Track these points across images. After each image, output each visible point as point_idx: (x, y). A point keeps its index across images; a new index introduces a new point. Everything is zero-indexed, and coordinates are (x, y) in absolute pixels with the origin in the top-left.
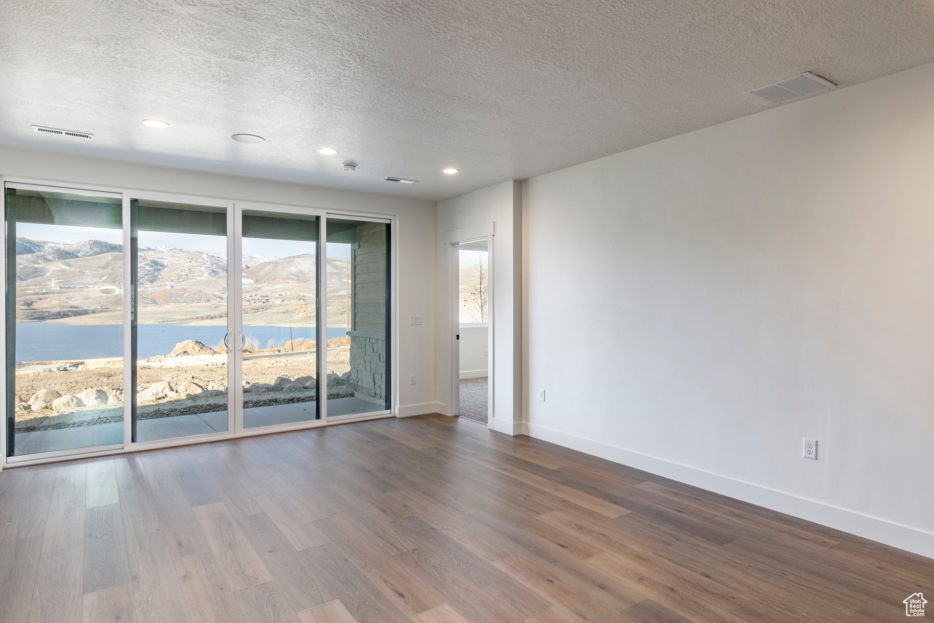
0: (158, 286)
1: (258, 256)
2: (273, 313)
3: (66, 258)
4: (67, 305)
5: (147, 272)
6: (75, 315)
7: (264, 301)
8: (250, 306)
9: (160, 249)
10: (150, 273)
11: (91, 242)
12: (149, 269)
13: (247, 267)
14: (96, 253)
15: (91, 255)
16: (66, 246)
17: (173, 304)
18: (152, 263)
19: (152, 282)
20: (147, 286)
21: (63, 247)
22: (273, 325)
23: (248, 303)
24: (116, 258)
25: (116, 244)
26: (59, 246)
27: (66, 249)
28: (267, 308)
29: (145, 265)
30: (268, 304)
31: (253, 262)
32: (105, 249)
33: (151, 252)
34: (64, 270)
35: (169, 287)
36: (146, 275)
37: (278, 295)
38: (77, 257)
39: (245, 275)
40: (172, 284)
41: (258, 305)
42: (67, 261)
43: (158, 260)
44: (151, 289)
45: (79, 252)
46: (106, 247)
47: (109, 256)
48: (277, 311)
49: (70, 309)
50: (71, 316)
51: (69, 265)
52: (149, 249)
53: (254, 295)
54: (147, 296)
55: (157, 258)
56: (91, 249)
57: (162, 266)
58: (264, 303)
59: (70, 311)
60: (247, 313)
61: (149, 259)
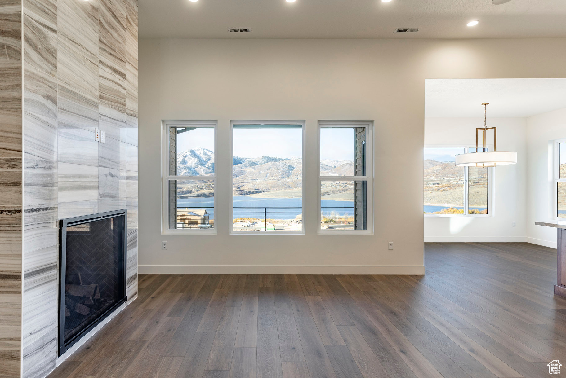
0: (291, 178)
1: (341, 160)
2: (349, 193)
3: (253, 166)
4: (253, 188)
5: (286, 171)
6: (256, 193)
7: (344, 186)
8: (336, 189)
9: (292, 159)
10: (288, 171)
11: (263, 157)
12: (287, 169)
13: (335, 167)
14: (265, 163)
15: (263, 164)
16: (253, 160)
17: (298, 188)
18: (289, 166)
19: (288, 176)
20: (286, 178)
21: (252, 160)
22: (349, 200)
23: (335, 187)
24: (273, 164)
25: (273, 157)
26: (251, 160)
27: (253, 161)
28: (345, 191)
29: (286, 167)
30: (346, 188)
31: (338, 164)
32: (269, 160)
33: (288, 161)
34: (252, 171)
35: (296, 179)
36: (286, 172)
37: (352, 183)
38: (257, 165)
39: (334, 171)
40: (297, 177)
41: (340, 189)
42: (253, 167)
43: (292, 165)
44: (288, 180)
45: (258, 162)
46: (269, 159)
47: (270, 164)
48: (351, 192)
49: (255, 190)
50: (255, 193)
51: (254, 169)
52: (288, 159)
53: (338, 183)
54: (286, 184)
55: (291, 164)
56: (263, 160)
57: (293, 168)
58: (344, 187)
59: (255, 191)
60: (335, 193)
61: (287, 164)
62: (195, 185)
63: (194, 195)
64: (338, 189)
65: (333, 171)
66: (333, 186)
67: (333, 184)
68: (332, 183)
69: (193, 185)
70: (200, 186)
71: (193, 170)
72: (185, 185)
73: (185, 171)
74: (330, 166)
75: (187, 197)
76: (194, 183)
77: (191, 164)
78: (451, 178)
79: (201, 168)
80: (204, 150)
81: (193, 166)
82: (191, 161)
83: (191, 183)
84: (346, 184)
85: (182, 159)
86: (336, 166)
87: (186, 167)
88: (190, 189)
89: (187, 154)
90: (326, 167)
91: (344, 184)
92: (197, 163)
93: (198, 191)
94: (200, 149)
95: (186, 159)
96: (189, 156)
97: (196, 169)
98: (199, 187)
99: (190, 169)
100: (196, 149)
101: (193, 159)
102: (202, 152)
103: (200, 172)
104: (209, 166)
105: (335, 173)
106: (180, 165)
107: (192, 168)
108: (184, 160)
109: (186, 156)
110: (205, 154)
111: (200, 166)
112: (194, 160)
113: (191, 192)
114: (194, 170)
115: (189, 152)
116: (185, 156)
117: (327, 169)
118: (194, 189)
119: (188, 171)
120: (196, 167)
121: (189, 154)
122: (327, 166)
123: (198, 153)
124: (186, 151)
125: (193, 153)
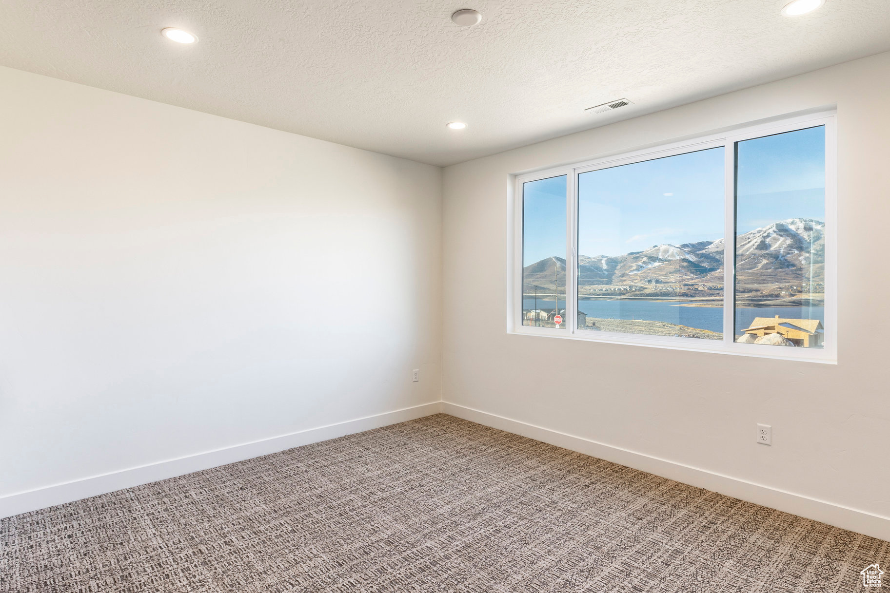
62: (787, 284)
63: (784, 301)
69: (782, 285)
70: (797, 286)
71: (782, 259)
72: (765, 285)
73: (765, 261)
75: (769, 305)
76: (785, 282)
77: (778, 249)
79: (800, 255)
80: (805, 221)
81: (782, 252)
82: (779, 243)
83: (778, 282)
85: (759, 241)
87: (768, 254)
88: (777, 293)
89: (771, 231)
92: (791, 247)
93: (792, 295)
94: (797, 220)
95: (768, 240)
96: (775, 235)
97: (789, 257)
98: (795, 288)
99: (776, 256)
100: (790, 221)
101: (782, 239)
102: (801, 225)
103: (797, 263)
104: (816, 250)
106: (756, 251)
107: (780, 256)
108: (765, 242)
109: (768, 236)
110: (808, 229)
111: (796, 252)
112: (784, 241)
113: (778, 296)
114: (786, 260)
115: (774, 228)
116: (765, 235)
118: (784, 293)
119: (772, 260)
120: (789, 254)
121: (774, 231)
123: (792, 228)
124: (768, 227)
125: (783, 230)
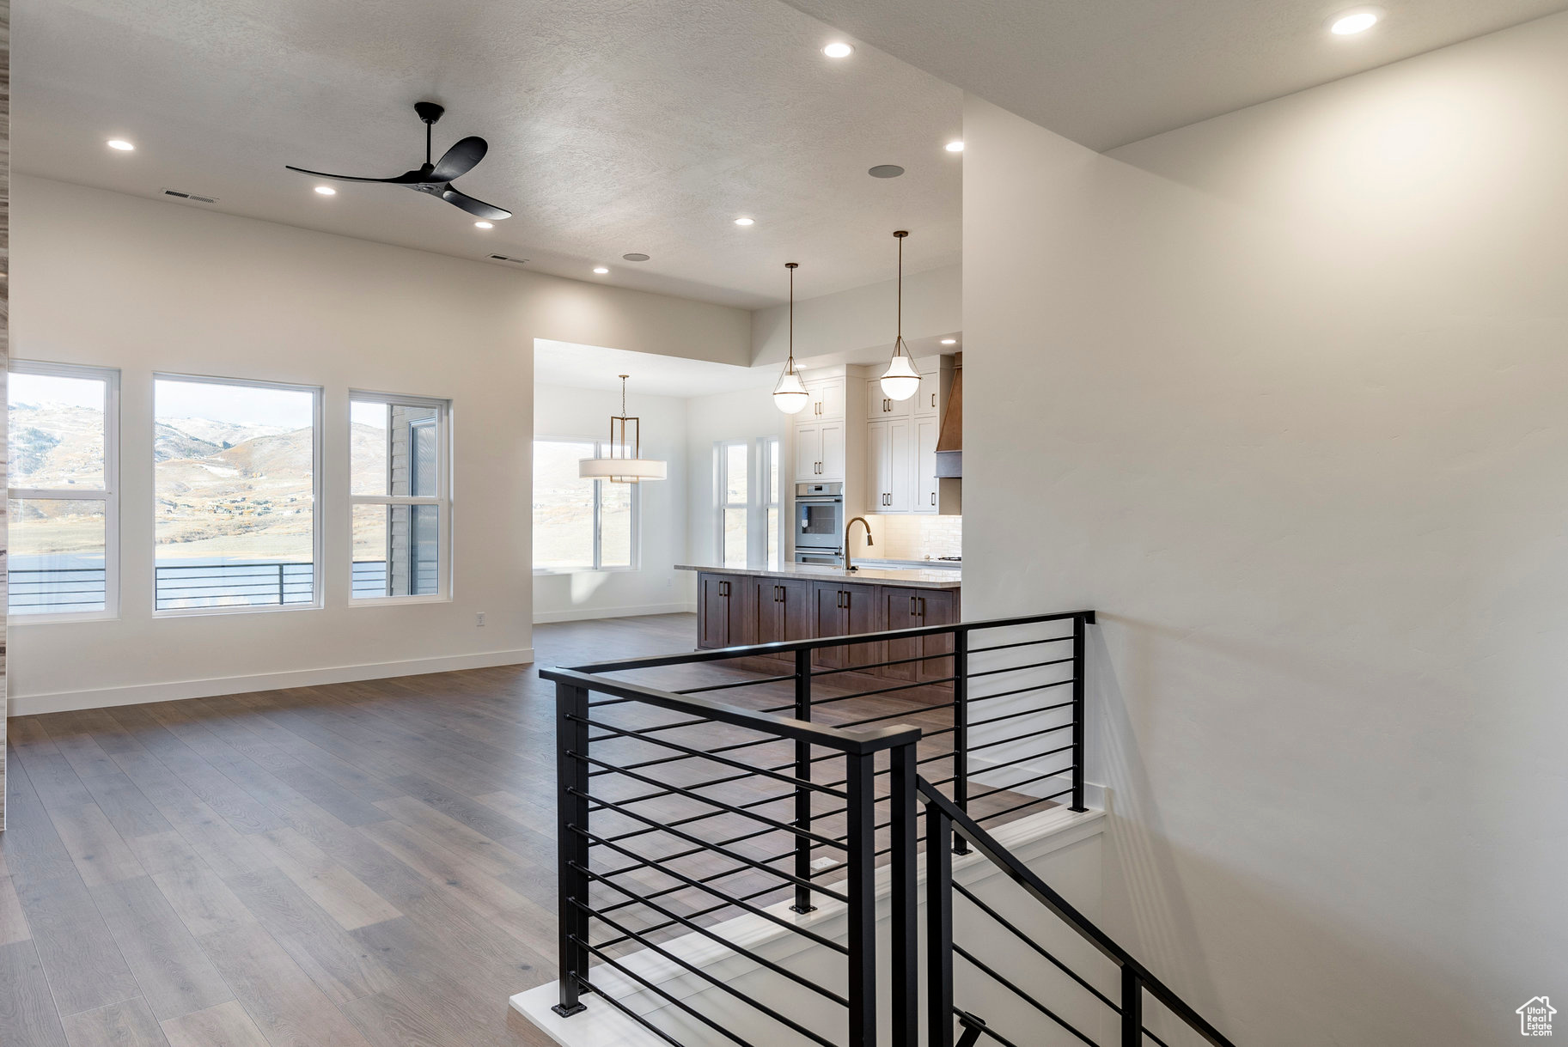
64: (238, 519)
65: (219, 459)
66: (219, 511)
67: (218, 504)
68: (216, 499)
74: (208, 440)
78: (573, 492)
84: (266, 502)
86: (229, 442)
90: (194, 445)
91: (259, 504)
105: (226, 465)
117: (195, 452)
122: (197, 439)
